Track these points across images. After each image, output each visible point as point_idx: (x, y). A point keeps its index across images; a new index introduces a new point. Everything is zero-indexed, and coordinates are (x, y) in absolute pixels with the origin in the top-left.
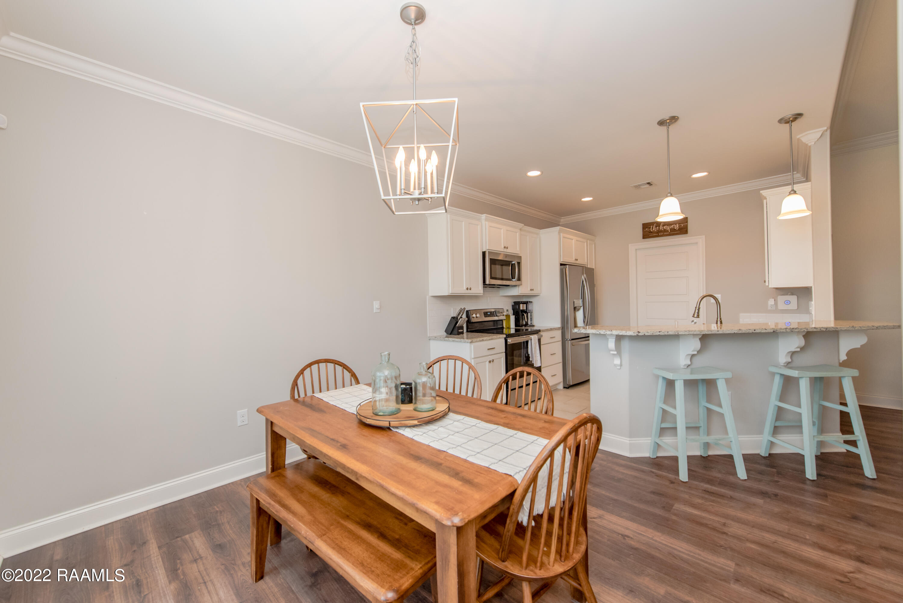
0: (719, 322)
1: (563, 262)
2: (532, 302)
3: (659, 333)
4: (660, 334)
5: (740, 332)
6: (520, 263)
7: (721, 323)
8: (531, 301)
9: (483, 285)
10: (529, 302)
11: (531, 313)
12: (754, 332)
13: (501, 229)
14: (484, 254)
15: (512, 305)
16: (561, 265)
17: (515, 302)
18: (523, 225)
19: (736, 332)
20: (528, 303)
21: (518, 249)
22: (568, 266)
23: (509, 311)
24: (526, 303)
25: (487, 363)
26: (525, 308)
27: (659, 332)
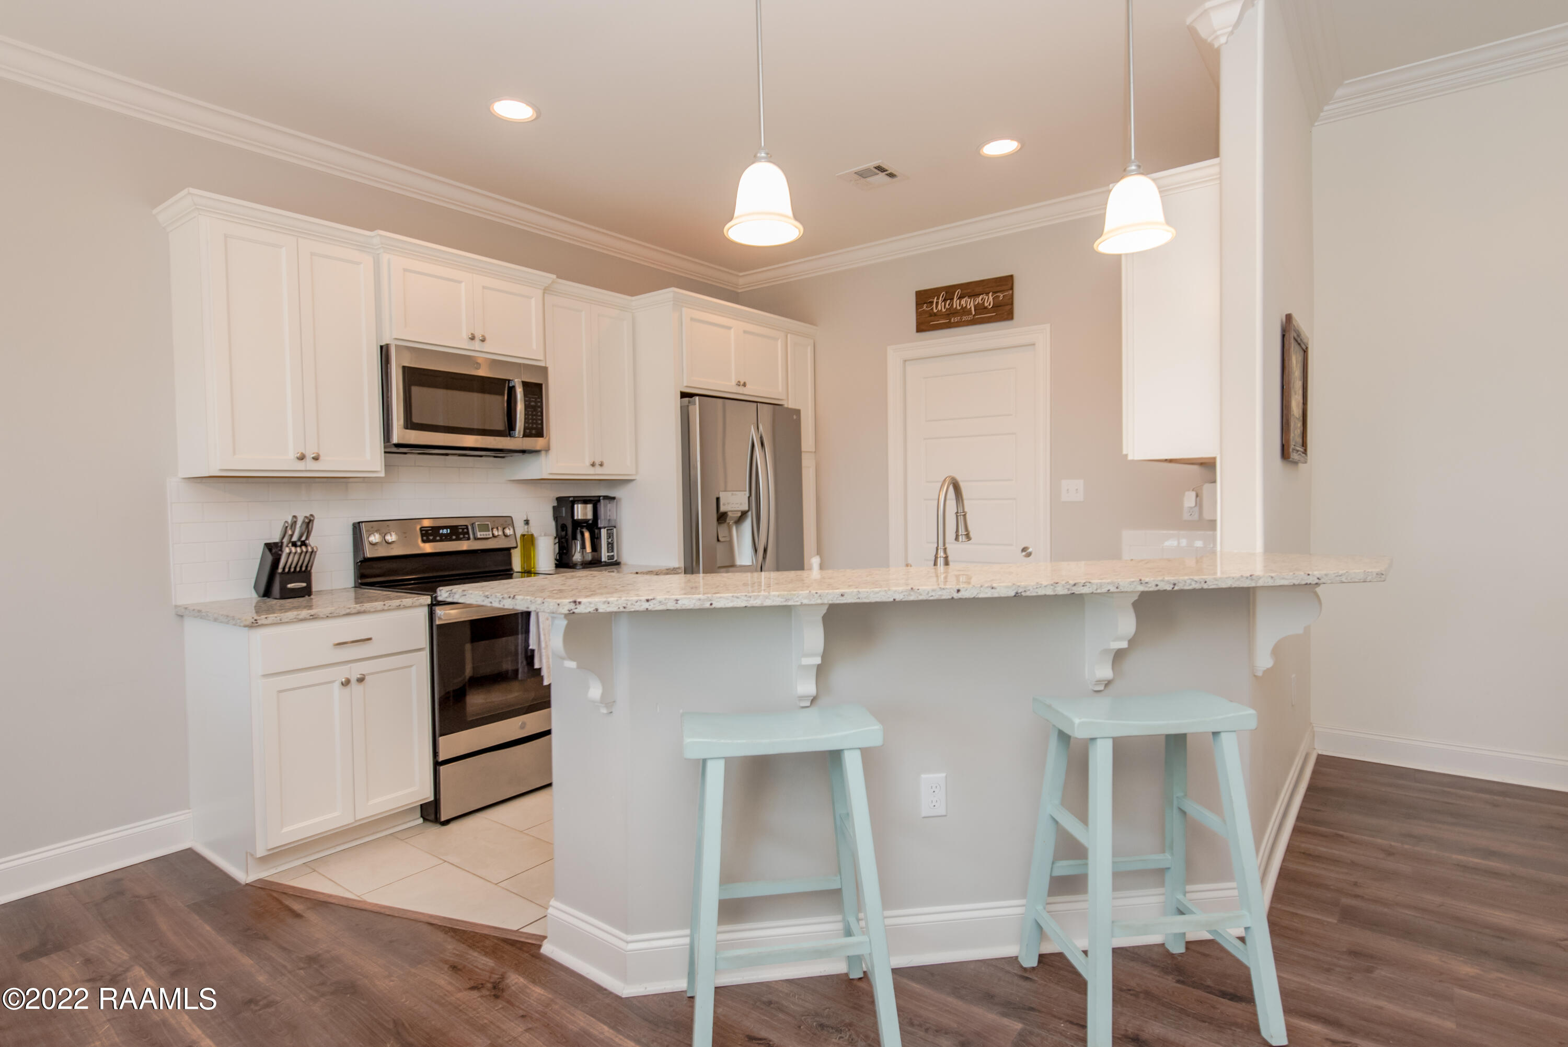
0: (941, 561)
1: (687, 387)
2: (614, 498)
3: (646, 605)
4: (650, 608)
5: (912, 598)
6: (539, 386)
7: (947, 563)
8: (612, 495)
9: (385, 447)
10: (606, 498)
11: (611, 529)
12: (956, 596)
13: (460, 282)
14: (384, 351)
15: (554, 507)
16: (684, 395)
17: (559, 499)
18: (554, 276)
19: (899, 597)
20: (599, 501)
21: (534, 346)
22: (697, 398)
23: (531, 522)
24: (594, 502)
25: (337, 685)
26: (590, 516)
27: (648, 601)
